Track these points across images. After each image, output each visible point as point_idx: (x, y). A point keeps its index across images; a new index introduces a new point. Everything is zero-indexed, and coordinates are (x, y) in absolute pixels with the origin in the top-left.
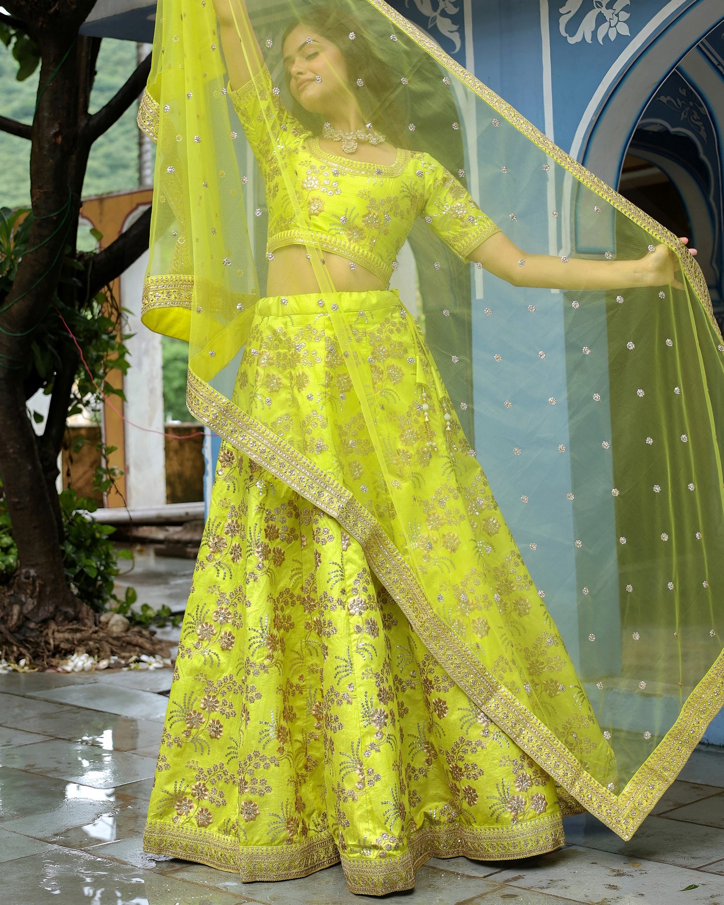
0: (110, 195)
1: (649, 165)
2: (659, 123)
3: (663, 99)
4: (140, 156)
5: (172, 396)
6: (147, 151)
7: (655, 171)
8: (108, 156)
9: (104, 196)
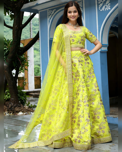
1: (113, 33)
2: (114, 25)
3: (115, 21)
4: (30, 33)
5: (35, 74)
6: (32, 33)
8: (25, 36)
9: (25, 40)
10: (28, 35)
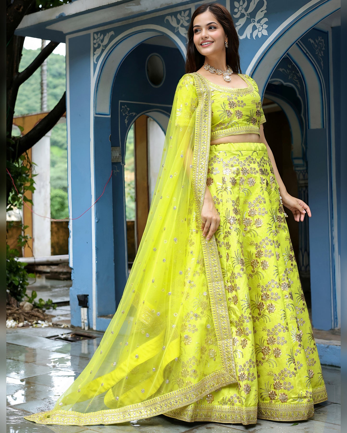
0: (28, 115)
1: (273, 103)
2: (278, 81)
3: (281, 70)
4: (42, 99)
5: (54, 213)
6: (45, 97)
7: (275, 105)
8: (27, 105)
9: (25, 116)
10: (36, 102)
